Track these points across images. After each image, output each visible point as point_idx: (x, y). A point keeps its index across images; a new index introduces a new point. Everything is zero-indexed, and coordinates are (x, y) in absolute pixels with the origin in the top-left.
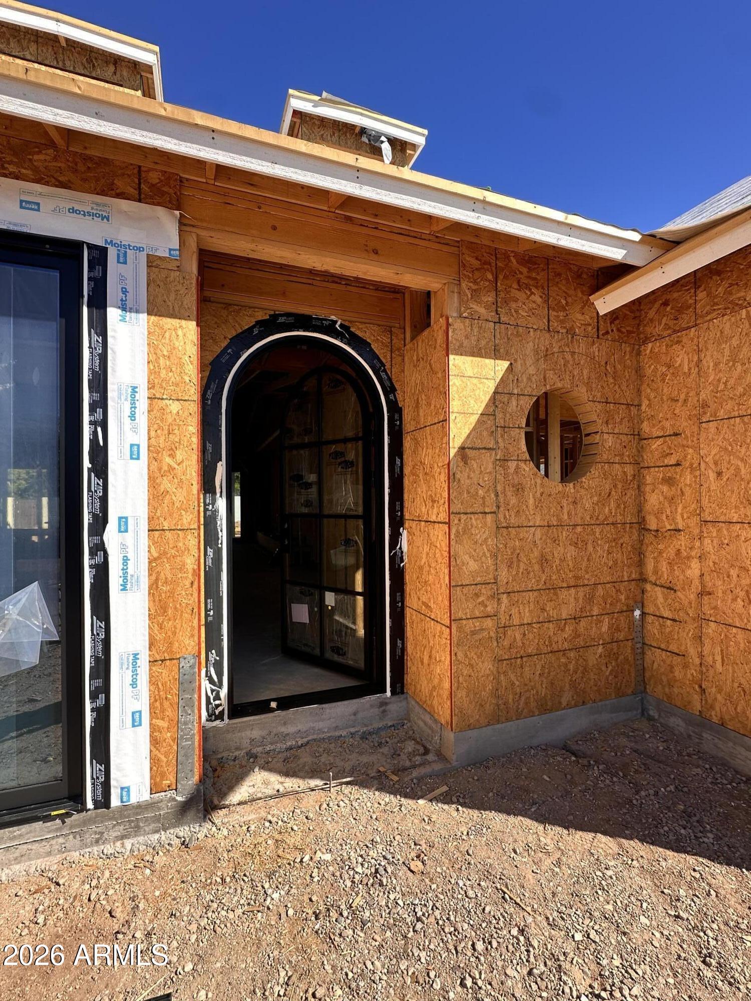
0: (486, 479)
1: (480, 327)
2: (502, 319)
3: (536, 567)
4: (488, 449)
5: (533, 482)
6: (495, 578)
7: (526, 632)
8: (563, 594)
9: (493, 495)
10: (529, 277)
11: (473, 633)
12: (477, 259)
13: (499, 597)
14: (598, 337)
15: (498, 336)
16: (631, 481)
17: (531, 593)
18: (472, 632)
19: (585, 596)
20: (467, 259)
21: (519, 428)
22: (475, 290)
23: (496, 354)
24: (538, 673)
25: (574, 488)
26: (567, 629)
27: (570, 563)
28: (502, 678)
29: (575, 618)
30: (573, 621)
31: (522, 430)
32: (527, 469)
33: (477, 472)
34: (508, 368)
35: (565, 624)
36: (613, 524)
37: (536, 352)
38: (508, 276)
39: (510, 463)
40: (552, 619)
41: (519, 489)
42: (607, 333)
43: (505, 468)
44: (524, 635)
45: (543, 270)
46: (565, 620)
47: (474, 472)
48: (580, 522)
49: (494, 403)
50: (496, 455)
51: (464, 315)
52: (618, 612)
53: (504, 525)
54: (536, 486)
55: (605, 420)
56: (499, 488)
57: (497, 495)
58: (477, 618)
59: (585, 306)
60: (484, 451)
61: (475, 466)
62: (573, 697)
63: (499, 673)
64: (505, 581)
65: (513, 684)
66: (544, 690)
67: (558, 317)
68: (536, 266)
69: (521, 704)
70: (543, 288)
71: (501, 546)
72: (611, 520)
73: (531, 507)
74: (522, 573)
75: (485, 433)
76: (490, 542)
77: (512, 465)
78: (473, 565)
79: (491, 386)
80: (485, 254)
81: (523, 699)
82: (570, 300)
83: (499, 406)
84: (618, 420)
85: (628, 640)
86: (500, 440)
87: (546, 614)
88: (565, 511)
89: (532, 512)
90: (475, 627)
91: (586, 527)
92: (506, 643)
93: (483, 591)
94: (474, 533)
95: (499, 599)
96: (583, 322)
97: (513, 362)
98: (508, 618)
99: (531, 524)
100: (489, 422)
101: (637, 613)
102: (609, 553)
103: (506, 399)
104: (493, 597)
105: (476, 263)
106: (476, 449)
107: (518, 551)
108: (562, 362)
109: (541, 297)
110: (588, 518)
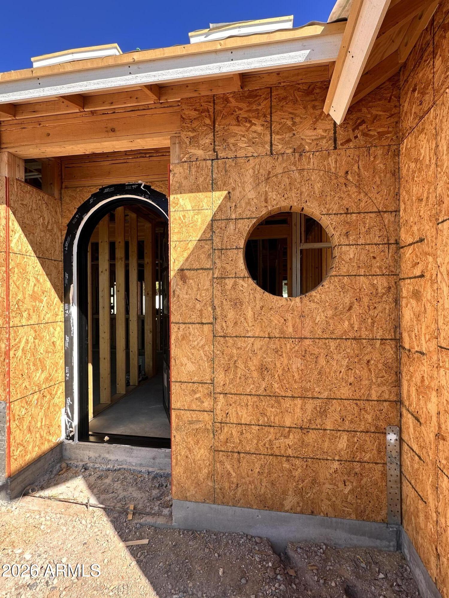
0: (204, 295)
1: (198, 167)
2: (221, 155)
3: (255, 374)
4: (205, 269)
5: (252, 296)
6: (212, 380)
7: (244, 431)
8: (287, 403)
9: (210, 309)
10: (249, 111)
11: (191, 423)
12: (195, 110)
13: (216, 396)
14: (335, 148)
15: (216, 171)
16: (384, 294)
17: (249, 397)
18: (188, 421)
19: (315, 408)
20: (187, 113)
21: (237, 248)
22: (193, 137)
23: (214, 186)
24: (258, 470)
25: (301, 302)
26: (291, 436)
27: (296, 375)
28: (218, 466)
29: (301, 428)
30: (299, 430)
31: (240, 250)
32: (245, 285)
33: (195, 290)
34: (226, 197)
35: (289, 432)
36: (355, 339)
37: (256, 177)
38: (226, 116)
39: (227, 281)
40: (273, 425)
41: (237, 304)
42: (349, 141)
43: (223, 286)
44: (242, 433)
45: (266, 99)
46: (290, 428)
47: (192, 289)
48: (308, 335)
49: (212, 229)
50: (213, 274)
51: (183, 160)
52: (361, 432)
53: (222, 334)
54: (255, 301)
55: (344, 231)
56: (216, 302)
57: (214, 308)
58: (193, 410)
59: (317, 120)
60: (201, 271)
61: (193, 284)
62: (298, 503)
63: (215, 461)
64: (222, 383)
65: (229, 474)
66: (263, 488)
67: (282, 139)
68: (257, 98)
69: (239, 493)
70: (265, 116)
71: (218, 352)
72: (351, 335)
73: (250, 320)
74: (240, 378)
75: (203, 256)
76: (207, 348)
77: (229, 283)
78: (191, 367)
79: (209, 215)
80: (203, 104)
81: (240, 490)
82: (297, 120)
83: (217, 232)
84: (363, 230)
85: (376, 463)
86: (217, 261)
87: (266, 419)
88: (290, 324)
89: (250, 324)
90: (192, 417)
91: (317, 341)
92: (222, 437)
93: (200, 389)
94: (191, 339)
95: (215, 398)
96: (314, 138)
97: (231, 191)
98: (225, 416)
99: (250, 334)
100: (206, 246)
101: (392, 437)
102: (349, 369)
103: (223, 225)
104: (210, 394)
105: (194, 114)
106: (194, 270)
107: (236, 358)
108: (287, 181)
109: (263, 125)
110: (319, 332)
